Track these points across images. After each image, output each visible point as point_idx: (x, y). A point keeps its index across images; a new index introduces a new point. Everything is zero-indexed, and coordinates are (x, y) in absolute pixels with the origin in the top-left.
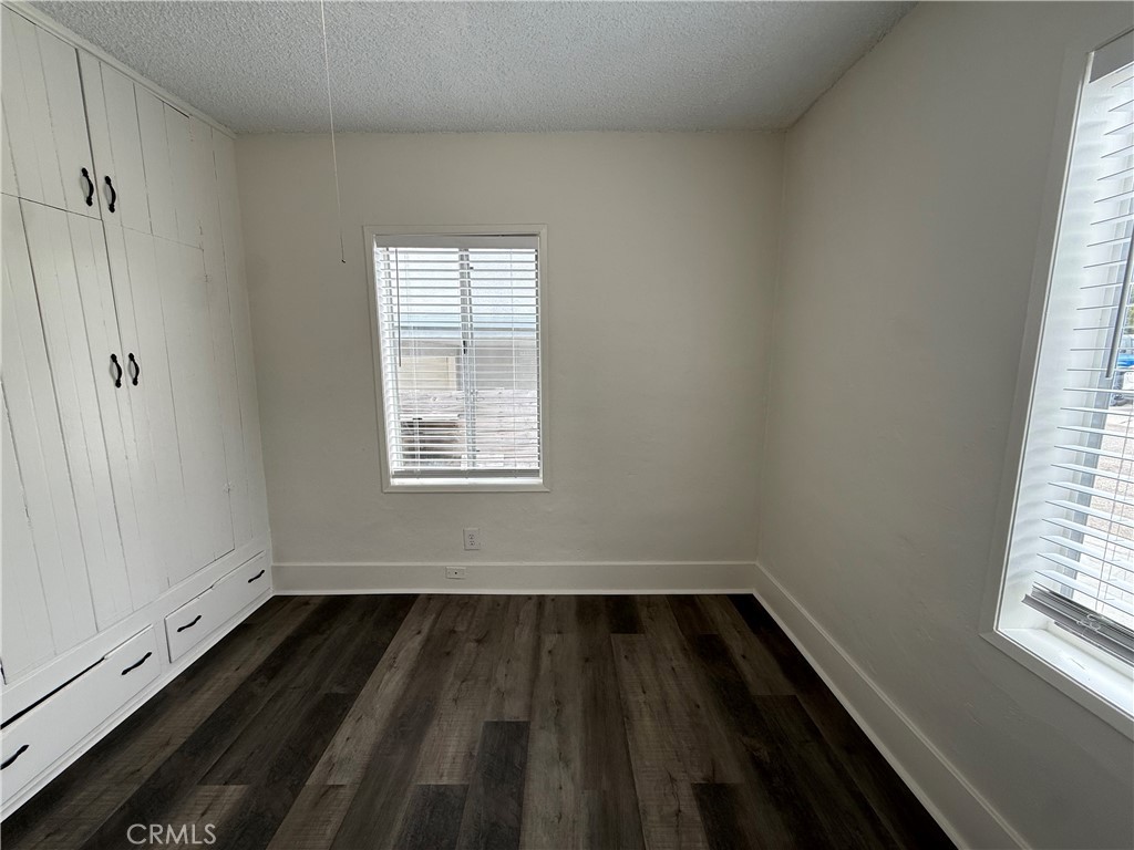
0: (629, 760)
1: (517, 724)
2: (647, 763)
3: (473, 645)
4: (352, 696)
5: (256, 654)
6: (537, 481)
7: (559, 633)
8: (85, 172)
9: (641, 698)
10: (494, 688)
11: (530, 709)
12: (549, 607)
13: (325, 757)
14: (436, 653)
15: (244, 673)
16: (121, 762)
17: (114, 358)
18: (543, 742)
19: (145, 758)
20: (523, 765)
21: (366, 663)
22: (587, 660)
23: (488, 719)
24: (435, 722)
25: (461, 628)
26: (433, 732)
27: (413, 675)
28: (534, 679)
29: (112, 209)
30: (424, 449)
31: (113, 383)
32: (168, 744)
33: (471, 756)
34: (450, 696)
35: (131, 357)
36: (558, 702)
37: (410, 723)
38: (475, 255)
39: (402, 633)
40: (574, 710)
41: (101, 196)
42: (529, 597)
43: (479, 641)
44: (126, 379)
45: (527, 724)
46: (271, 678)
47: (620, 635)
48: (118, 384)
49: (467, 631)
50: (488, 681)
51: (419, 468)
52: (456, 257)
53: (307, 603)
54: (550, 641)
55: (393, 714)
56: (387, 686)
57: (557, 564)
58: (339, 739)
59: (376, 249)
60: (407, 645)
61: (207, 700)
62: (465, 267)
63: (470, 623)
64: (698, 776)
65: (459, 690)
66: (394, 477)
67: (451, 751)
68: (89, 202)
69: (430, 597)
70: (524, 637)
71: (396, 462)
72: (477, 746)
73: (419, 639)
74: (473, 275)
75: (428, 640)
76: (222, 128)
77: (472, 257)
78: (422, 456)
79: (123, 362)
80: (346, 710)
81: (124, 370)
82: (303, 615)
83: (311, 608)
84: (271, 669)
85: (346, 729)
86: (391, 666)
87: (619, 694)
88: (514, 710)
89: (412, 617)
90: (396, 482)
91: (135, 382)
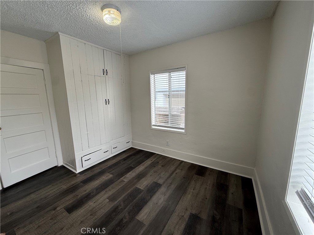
0: (179, 201)
1: (160, 184)
2: (183, 204)
3: (160, 166)
4: (134, 168)
5: (124, 156)
6: (183, 131)
7: (181, 170)
8: (103, 70)
9: (192, 191)
10: (159, 176)
11: (164, 183)
12: (183, 164)
13: (125, 176)
14: (153, 165)
15: (121, 159)
16: (101, 166)
17: (106, 100)
18: (163, 189)
19: (103, 167)
20: (156, 192)
21: (139, 163)
22: (184, 178)
23: (155, 181)
24: (145, 178)
25: (160, 162)
26: (143, 179)
27: (146, 168)
28: (168, 178)
29: (107, 75)
30: (159, 120)
31: (105, 104)
32: (107, 166)
33: (147, 186)
34: (150, 174)
35: (108, 99)
36: (171, 183)
37: (140, 176)
38: (172, 74)
39: (149, 160)
40: (173, 187)
41: (105, 73)
42: (180, 160)
43: (162, 166)
44: (107, 103)
45: (162, 185)
46: (124, 161)
47: (197, 175)
48: (106, 104)
49: (161, 163)
50: (159, 174)
51: (158, 124)
52: (168, 75)
53: (136, 150)
54: (178, 171)
55: (139, 173)
56: (141, 168)
57: (188, 154)
58: (128, 174)
59: (151, 75)
60: (148, 162)
61: (114, 161)
62: (170, 77)
63: (163, 162)
64: (194, 212)
65: (153, 174)
66: (153, 126)
67: (144, 183)
68: (104, 74)
69: (158, 154)
70: (173, 168)
71: (153, 123)
72: (149, 185)
73: (151, 162)
74: (172, 79)
75: (152, 163)
76: (126, 55)
77: (172, 75)
78: (159, 122)
79: (107, 101)
80: (132, 170)
81: (107, 102)
82: (134, 152)
83: (136, 151)
84: (125, 159)
85: (130, 173)
86: (143, 165)
87: (187, 188)
88: (161, 181)
89: (152, 157)
90: (154, 127)
91: (109, 104)
